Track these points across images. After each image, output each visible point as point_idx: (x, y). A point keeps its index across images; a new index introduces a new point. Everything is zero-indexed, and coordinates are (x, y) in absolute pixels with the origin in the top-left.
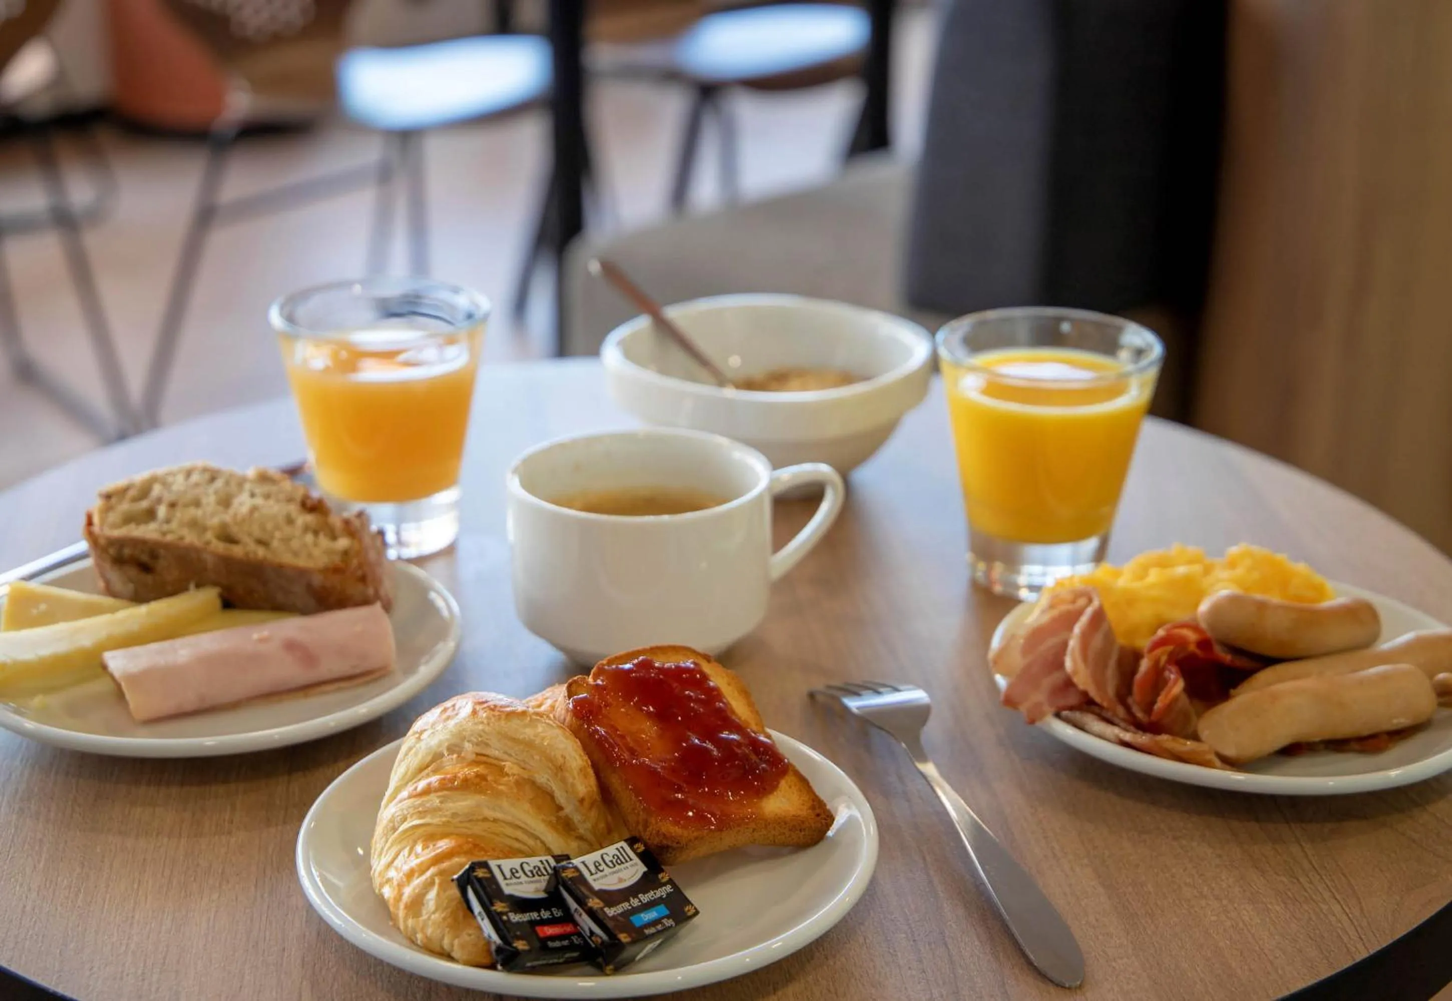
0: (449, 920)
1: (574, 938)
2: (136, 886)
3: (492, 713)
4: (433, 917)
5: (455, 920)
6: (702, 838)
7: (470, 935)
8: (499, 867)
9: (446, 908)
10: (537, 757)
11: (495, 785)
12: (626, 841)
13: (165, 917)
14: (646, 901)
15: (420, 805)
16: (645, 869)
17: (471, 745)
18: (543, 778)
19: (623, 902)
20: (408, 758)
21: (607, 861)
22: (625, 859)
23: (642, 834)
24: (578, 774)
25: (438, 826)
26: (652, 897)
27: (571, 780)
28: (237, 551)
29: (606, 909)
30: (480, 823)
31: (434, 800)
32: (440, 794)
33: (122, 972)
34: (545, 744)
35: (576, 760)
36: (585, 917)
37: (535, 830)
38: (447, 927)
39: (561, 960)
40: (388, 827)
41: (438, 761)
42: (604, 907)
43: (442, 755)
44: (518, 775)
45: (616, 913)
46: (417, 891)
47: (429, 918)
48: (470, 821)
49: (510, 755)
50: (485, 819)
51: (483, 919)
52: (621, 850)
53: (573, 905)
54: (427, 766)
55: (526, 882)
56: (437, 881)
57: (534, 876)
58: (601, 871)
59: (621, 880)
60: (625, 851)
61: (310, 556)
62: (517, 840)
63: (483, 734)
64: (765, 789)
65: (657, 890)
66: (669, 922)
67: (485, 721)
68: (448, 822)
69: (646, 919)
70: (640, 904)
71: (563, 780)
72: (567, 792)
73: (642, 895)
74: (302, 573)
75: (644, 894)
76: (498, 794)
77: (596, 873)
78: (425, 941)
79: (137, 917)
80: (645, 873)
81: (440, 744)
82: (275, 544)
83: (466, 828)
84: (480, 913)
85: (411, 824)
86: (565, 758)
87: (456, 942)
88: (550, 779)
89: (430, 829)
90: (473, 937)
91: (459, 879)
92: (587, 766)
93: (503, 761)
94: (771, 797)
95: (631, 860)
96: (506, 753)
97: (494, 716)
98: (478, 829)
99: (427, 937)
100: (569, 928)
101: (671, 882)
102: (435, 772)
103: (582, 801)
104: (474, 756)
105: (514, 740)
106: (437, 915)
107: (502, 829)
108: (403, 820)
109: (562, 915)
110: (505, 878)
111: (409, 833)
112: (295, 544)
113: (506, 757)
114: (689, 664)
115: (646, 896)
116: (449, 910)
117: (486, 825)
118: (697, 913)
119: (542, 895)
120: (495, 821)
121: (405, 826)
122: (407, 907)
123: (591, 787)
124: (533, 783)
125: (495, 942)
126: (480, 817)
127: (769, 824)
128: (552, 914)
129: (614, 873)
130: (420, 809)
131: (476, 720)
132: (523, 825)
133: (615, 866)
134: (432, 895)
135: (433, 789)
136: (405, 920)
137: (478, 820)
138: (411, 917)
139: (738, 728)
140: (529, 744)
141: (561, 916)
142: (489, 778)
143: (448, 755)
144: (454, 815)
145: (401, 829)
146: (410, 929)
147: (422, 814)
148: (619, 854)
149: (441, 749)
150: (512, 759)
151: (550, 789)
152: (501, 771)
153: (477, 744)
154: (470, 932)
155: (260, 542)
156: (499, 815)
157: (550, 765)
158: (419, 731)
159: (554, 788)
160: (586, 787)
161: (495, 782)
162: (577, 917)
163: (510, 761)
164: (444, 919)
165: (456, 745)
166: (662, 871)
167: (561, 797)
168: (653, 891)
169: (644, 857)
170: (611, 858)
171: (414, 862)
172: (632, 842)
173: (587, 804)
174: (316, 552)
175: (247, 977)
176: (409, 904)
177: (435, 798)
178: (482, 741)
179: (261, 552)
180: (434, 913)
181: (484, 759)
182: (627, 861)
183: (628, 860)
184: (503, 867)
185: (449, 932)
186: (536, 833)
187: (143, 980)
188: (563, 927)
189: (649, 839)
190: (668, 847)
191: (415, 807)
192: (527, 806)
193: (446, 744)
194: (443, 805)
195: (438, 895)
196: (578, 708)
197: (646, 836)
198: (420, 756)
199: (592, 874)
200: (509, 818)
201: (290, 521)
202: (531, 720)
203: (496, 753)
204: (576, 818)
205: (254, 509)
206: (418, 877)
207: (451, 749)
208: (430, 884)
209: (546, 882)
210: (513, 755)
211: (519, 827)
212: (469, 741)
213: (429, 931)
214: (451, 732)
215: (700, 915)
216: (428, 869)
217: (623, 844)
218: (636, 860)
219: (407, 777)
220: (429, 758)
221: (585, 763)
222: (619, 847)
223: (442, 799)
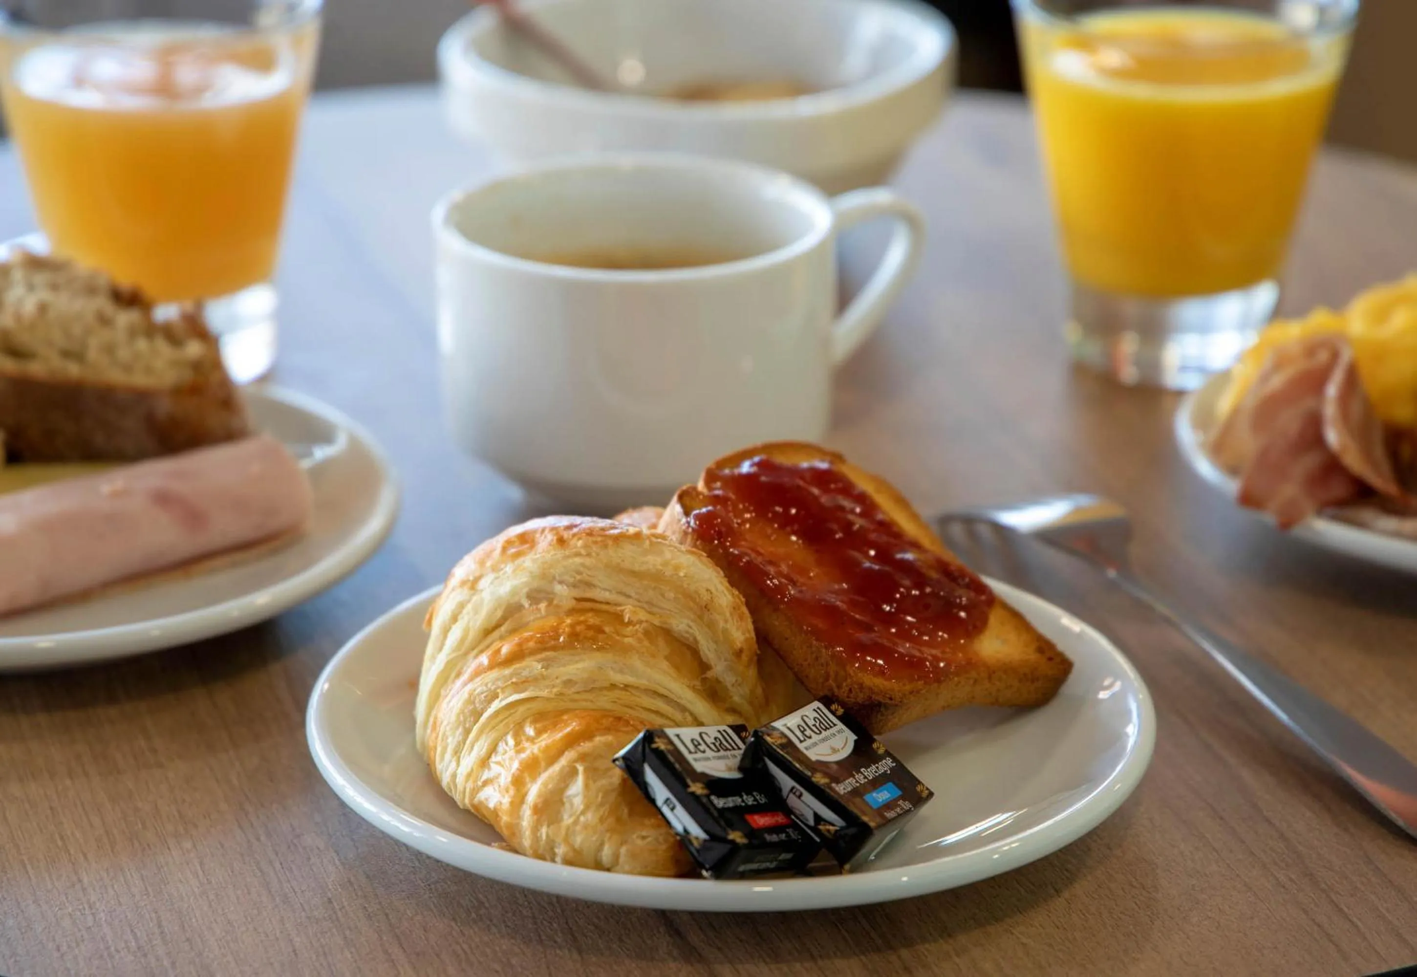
0: (611, 820)
1: (790, 831)
2: (60, 843)
3: (590, 539)
4: (582, 819)
5: (619, 820)
6: (918, 692)
7: (644, 838)
8: (678, 736)
9: (602, 805)
10: (672, 595)
11: (617, 638)
12: (819, 700)
13: (129, 877)
14: (871, 778)
15: (512, 676)
16: (856, 738)
17: (565, 587)
18: (681, 624)
19: (848, 778)
20: (463, 618)
21: (810, 725)
22: (829, 725)
23: (836, 690)
24: (731, 614)
25: (548, 699)
26: (876, 772)
27: (721, 624)
28: (36, 369)
29: (834, 785)
30: (605, 693)
31: (533, 666)
32: (539, 656)
33: (108, 948)
34: (682, 574)
35: (725, 595)
36: (808, 797)
37: (680, 698)
38: (607, 831)
39: (773, 865)
40: (466, 711)
41: (516, 616)
42: (831, 783)
43: (519, 607)
44: (647, 621)
45: (846, 791)
46: (550, 786)
47: (576, 822)
48: (592, 690)
49: (629, 597)
50: (613, 686)
51: (672, 809)
52: (818, 711)
53: (786, 782)
54: (497, 626)
55: (714, 758)
56: (580, 768)
57: (719, 751)
58: (810, 737)
59: (835, 751)
60: (821, 711)
61: (149, 370)
62: (657, 713)
63: (582, 569)
64: (975, 627)
65: (878, 764)
66: (907, 805)
67: (583, 552)
68: (561, 694)
69: (880, 800)
70: (866, 780)
71: (711, 625)
72: (716, 642)
73: (864, 769)
74: (142, 396)
75: (866, 768)
76: (626, 650)
77: (805, 740)
78: (571, 854)
79: (86, 880)
80: (856, 741)
81: (514, 592)
82: (93, 354)
83: (586, 700)
84: (667, 801)
85: (504, 703)
86: (711, 593)
87: (623, 850)
88: (691, 624)
89: (535, 706)
90: (649, 839)
91: (625, 758)
92: (740, 603)
93: (620, 605)
94: (982, 637)
95: (835, 725)
96: (620, 593)
97: (596, 543)
98: (604, 701)
99: (575, 850)
100: (780, 819)
101: (888, 754)
102: (513, 631)
103: (739, 653)
104: (574, 602)
105: (633, 573)
106: (589, 816)
107: (638, 699)
108: (489, 697)
109: (767, 801)
110: (690, 752)
111: (501, 717)
112: (123, 353)
113: (621, 599)
114: (823, 465)
115: (869, 770)
116: (607, 806)
117: (617, 693)
118: (931, 794)
119: (736, 775)
120: (626, 687)
121: (496, 705)
122: (537, 810)
123: (749, 632)
124: (667, 633)
125: (697, 838)
126: (607, 684)
127: (994, 672)
128: (755, 800)
129: (824, 740)
130: (514, 680)
131: (567, 553)
132: (666, 693)
133: (821, 732)
134: (577, 788)
135: (527, 651)
136: (535, 829)
137: (602, 689)
138: (546, 823)
139: (915, 545)
140: (657, 577)
141: (766, 803)
142: (607, 629)
143: (530, 605)
144: (569, 683)
145: (486, 715)
146: (543, 843)
147: (518, 687)
148: (818, 716)
149: (516, 599)
150: (631, 601)
151: (691, 639)
152: (618, 618)
153: (575, 586)
154: (644, 833)
155: (67, 354)
156: (630, 679)
157: (692, 604)
158: (471, 578)
159: (699, 638)
160: (743, 634)
161: (618, 634)
162: (792, 801)
163: (630, 604)
164: (602, 820)
165: (538, 591)
166: (874, 741)
167: (707, 649)
168: (874, 765)
169: (850, 720)
170: (814, 723)
171: (532, 749)
172: (827, 701)
173: (745, 658)
174: (159, 364)
175: (297, 940)
176: (540, 806)
177: (535, 664)
178: (580, 581)
179: (73, 370)
180: (583, 813)
181: (588, 605)
182: (831, 727)
183: (832, 725)
184: (682, 737)
185: (610, 838)
186: (683, 702)
187: (145, 955)
188: (773, 816)
189: (848, 697)
190: (880, 704)
191: (506, 678)
192: (665, 665)
193: (525, 590)
194: (549, 671)
195: (586, 786)
196: (705, 526)
197: (842, 693)
198: (484, 612)
199: (801, 742)
200: (643, 682)
201: (104, 321)
202: (651, 543)
203: (607, 596)
204: (729, 679)
205: (43, 308)
206: (546, 769)
207: (534, 596)
208: (570, 774)
209: (741, 756)
210: (633, 594)
211: (656, 694)
212: (561, 582)
213: (578, 840)
214: (531, 573)
215: (934, 797)
216: (560, 753)
217: (816, 704)
218: (840, 726)
219: (467, 643)
220: (499, 614)
221: (737, 600)
222: (816, 709)
223: (545, 663)
